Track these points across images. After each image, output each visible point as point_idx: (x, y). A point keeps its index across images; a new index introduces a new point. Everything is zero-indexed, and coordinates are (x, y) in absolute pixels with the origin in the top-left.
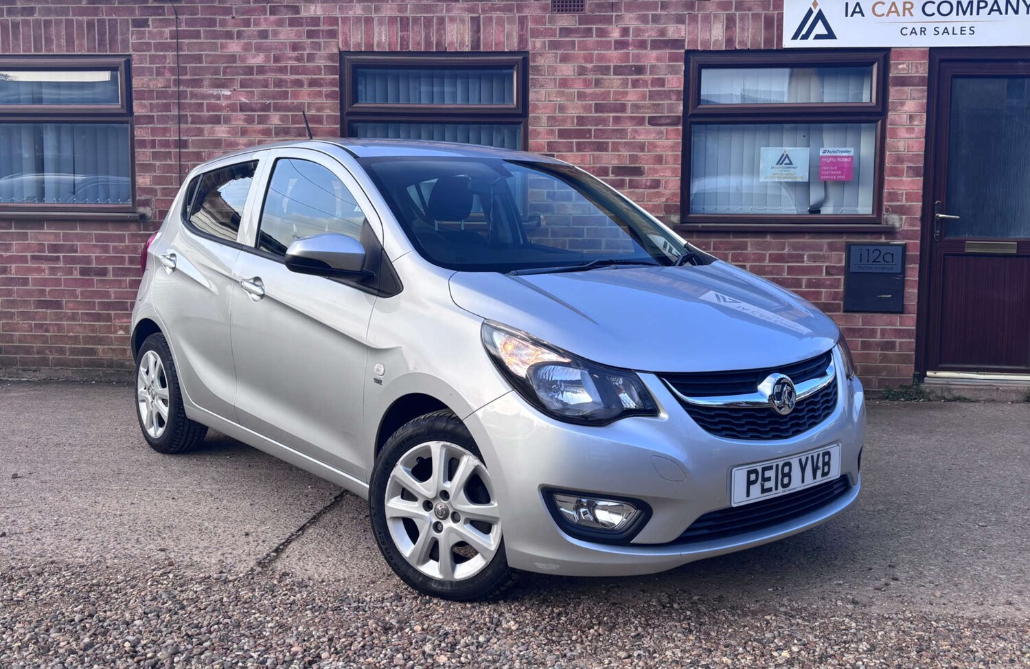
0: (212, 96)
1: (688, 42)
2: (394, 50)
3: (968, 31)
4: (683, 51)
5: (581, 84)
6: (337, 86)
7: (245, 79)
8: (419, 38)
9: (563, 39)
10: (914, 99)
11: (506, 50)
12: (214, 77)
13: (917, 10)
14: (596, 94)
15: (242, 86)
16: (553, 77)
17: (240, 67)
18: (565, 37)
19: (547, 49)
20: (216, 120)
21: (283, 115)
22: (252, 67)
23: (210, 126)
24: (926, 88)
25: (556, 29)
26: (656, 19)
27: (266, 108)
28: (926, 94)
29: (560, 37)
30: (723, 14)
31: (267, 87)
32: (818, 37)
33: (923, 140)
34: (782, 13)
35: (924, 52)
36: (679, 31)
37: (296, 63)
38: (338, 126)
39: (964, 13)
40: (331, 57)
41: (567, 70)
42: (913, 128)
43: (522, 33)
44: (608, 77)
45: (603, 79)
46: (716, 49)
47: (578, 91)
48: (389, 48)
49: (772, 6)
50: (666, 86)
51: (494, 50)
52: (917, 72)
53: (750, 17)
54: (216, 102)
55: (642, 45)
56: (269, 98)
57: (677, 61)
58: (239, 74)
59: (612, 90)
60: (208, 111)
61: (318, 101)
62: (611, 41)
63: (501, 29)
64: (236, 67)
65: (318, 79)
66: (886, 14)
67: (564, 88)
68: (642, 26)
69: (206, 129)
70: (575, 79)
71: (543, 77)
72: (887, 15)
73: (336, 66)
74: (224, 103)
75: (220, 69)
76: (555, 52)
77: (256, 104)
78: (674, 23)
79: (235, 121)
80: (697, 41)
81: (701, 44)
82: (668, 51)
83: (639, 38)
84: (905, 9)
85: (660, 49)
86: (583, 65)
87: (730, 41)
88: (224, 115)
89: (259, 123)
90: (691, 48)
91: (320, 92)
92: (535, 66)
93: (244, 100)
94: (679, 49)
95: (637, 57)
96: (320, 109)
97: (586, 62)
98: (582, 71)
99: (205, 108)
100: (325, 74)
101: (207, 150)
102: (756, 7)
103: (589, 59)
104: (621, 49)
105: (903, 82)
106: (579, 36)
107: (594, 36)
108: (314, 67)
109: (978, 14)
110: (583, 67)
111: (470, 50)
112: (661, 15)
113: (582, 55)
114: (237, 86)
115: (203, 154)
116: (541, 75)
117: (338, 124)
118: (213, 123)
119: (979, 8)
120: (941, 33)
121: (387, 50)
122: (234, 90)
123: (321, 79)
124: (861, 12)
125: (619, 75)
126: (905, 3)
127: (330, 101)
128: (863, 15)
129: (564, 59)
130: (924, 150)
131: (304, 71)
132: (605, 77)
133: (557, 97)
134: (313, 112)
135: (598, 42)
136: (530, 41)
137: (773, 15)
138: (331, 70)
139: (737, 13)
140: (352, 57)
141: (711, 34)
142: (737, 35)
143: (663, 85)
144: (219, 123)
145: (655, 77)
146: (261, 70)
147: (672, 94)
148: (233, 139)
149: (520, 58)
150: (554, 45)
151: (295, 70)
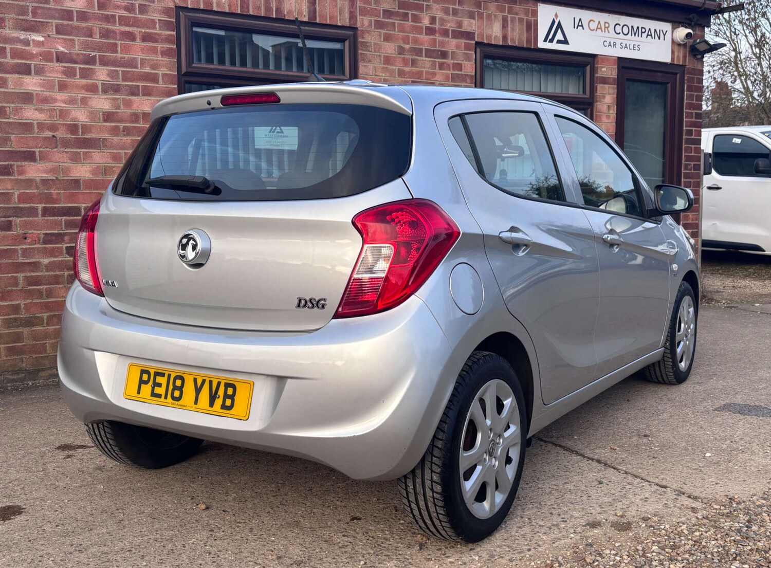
0: (18, 40)
1: (478, 35)
2: (234, 12)
3: (637, 48)
4: (474, 42)
5: (401, 63)
6: (174, 44)
7: (62, 25)
8: (259, 3)
9: (386, 20)
10: (610, 94)
11: (339, 24)
12: (21, 17)
13: (611, 28)
14: (413, 73)
15: (58, 32)
16: (379, 54)
17: (55, 9)
18: (387, 19)
19: (373, 28)
20: (25, 70)
21: (111, 70)
22: (72, 11)
23: (16, 76)
24: (616, 86)
25: (380, 11)
26: (455, 12)
27: (91, 61)
28: (616, 90)
29: (383, 18)
30: (500, 15)
31: (91, 36)
32: (559, 42)
33: (615, 124)
34: (537, 20)
35: (615, 60)
36: (470, 25)
37: (126, 14)
38: (176, 86)
39: (635, 35)
40: (166, 11)
41: (390, 49)
42: (609, 115)
43: (352, 10)
44: (421, 58)
45: (418, 60)
46: (496, 43)
47: (398, 69)
48: (230, 9)
49: (530, 14)
50: (463, 71)
51: (328, 22)
52: (612, 74)
53: (517, 20)
54: (23, 48)
55: (445, 33)
56: (94, 50)
57: (470, 50)
58: (55, 18)
59: (424, 70)
60: (12, 57)
61: (152, 57)
62: (422, 27)
63: (334, 3)
64: (50, 9)
65: (152, 33)
66: (595, 29)
67: (388, 65)
68: (445, 17)
69: (9, 79)
70: (396, 57)
71: (371, 53)
72: (596, 31)
73: (173, 21)
74: (35, 51)
75: (28, 9)
76: (380, 31)
77: (78, 54)
78: (468, 18)
79: (50, 72)
80: (483, 36)
81: (486, 38)
82: (463, 41)
83: (443, 27)
84: (605, 27)
85: (458, 39)
86: (403, 45)
87: (505, 37)
88: (35, 65)
89: (81, 77)
90: (480, 40)
91: (156, 48)
92: (364, 42)
93: (61, 49)
94: (471, 40)
95: (442, 44)
96: (154, 67)
97: (404, 43)
98: (401, 51)
99: (9, 55)
100: (160, 29)
101: (12, 105)
102: (520, 12)
103: (406, 40)
104: (430, 35)
105: (604, 81)
106: (398, 19)
107: (410, 20)
108: (147, 20)
109: (641, 36)
110: (402, 47)
111: (307, 20)
112: (458, 9)
113: (401, 37)
114: (52, 32)
115: (8, 109)
116: (369, 51)
117: (175, 84)
118: (19, 73)
119: (642, 32)
120: (624, 47)
121: (227, 11)
122: (49, 36)
123: (155, 34)
124: (582, 26)
125: (429, 57)
126: (605, 23)
127: (166, 59)
128: (583, 29)
129: (387, 38)
130: (615, 132)
131: (136, 23)
132: (419, 58)
133: (382, 73)
134: (147, 70)
135: (414, 26)
136: (359, 17)
137: (531, 20)
138: (166, 25)
139: (509, 16)
140: (191, 14)
141: (492, 31)
142: (509, 33)
143: (461, 70)
144: (29, 73)
145: (455, 62)
146: (83, 16)
147: (467, 77)
148: (47, 94)
149: (351, 33)
150: (379, 25)
151: (124, 21)
